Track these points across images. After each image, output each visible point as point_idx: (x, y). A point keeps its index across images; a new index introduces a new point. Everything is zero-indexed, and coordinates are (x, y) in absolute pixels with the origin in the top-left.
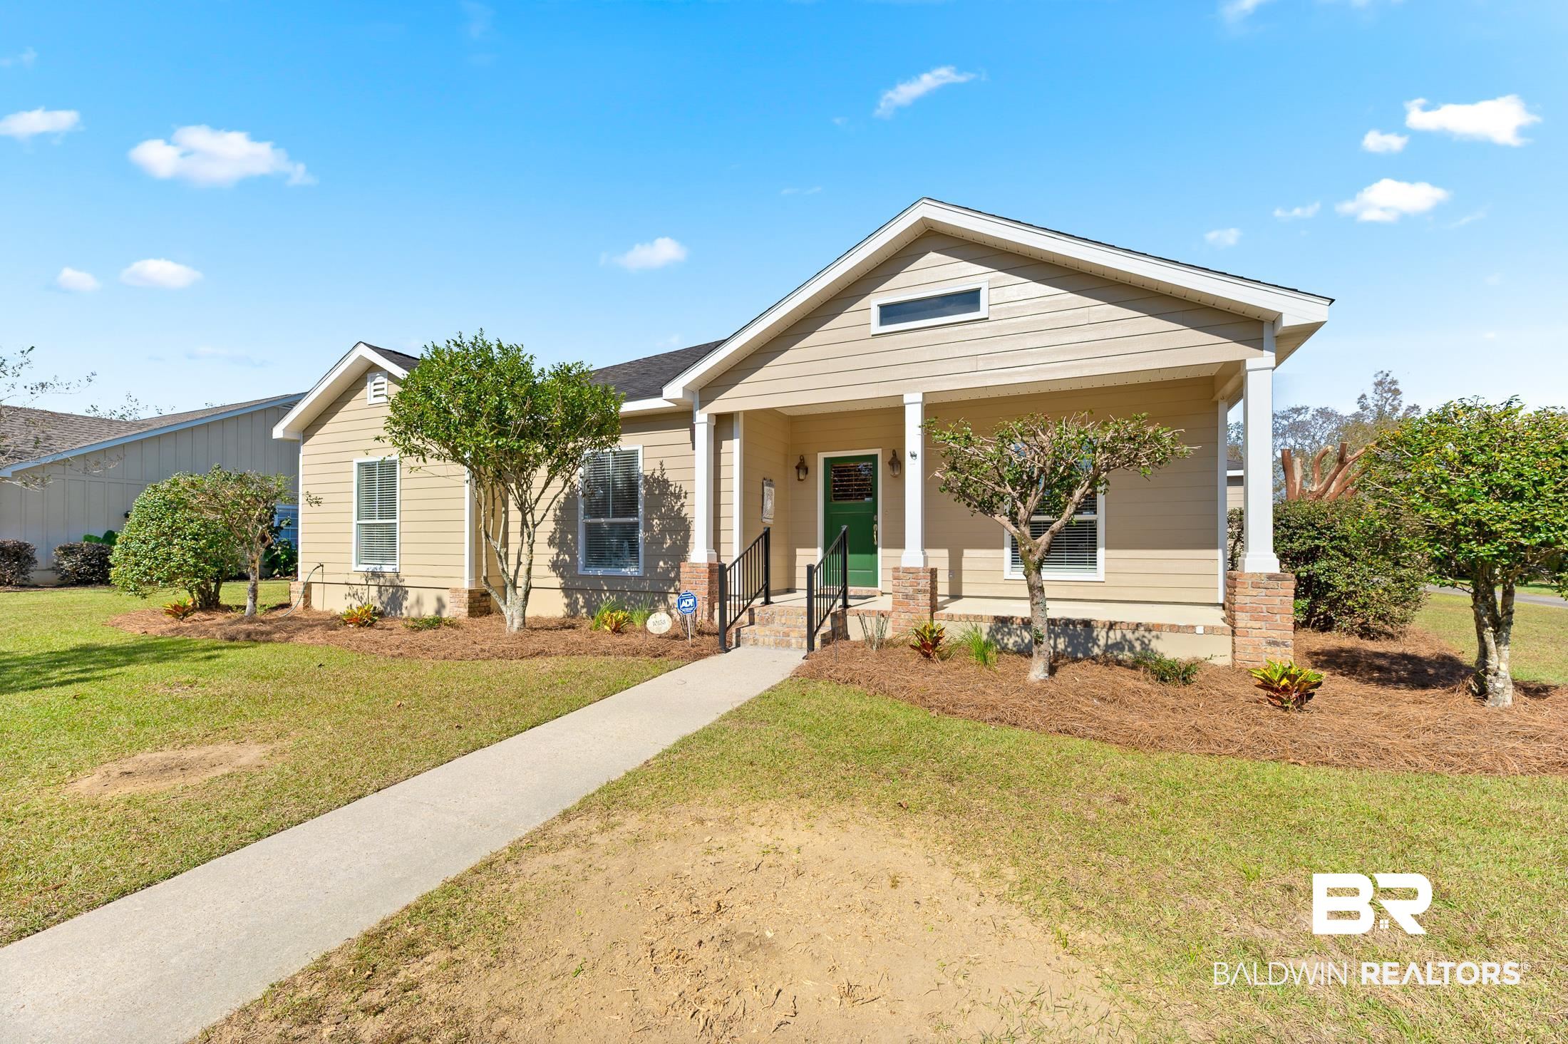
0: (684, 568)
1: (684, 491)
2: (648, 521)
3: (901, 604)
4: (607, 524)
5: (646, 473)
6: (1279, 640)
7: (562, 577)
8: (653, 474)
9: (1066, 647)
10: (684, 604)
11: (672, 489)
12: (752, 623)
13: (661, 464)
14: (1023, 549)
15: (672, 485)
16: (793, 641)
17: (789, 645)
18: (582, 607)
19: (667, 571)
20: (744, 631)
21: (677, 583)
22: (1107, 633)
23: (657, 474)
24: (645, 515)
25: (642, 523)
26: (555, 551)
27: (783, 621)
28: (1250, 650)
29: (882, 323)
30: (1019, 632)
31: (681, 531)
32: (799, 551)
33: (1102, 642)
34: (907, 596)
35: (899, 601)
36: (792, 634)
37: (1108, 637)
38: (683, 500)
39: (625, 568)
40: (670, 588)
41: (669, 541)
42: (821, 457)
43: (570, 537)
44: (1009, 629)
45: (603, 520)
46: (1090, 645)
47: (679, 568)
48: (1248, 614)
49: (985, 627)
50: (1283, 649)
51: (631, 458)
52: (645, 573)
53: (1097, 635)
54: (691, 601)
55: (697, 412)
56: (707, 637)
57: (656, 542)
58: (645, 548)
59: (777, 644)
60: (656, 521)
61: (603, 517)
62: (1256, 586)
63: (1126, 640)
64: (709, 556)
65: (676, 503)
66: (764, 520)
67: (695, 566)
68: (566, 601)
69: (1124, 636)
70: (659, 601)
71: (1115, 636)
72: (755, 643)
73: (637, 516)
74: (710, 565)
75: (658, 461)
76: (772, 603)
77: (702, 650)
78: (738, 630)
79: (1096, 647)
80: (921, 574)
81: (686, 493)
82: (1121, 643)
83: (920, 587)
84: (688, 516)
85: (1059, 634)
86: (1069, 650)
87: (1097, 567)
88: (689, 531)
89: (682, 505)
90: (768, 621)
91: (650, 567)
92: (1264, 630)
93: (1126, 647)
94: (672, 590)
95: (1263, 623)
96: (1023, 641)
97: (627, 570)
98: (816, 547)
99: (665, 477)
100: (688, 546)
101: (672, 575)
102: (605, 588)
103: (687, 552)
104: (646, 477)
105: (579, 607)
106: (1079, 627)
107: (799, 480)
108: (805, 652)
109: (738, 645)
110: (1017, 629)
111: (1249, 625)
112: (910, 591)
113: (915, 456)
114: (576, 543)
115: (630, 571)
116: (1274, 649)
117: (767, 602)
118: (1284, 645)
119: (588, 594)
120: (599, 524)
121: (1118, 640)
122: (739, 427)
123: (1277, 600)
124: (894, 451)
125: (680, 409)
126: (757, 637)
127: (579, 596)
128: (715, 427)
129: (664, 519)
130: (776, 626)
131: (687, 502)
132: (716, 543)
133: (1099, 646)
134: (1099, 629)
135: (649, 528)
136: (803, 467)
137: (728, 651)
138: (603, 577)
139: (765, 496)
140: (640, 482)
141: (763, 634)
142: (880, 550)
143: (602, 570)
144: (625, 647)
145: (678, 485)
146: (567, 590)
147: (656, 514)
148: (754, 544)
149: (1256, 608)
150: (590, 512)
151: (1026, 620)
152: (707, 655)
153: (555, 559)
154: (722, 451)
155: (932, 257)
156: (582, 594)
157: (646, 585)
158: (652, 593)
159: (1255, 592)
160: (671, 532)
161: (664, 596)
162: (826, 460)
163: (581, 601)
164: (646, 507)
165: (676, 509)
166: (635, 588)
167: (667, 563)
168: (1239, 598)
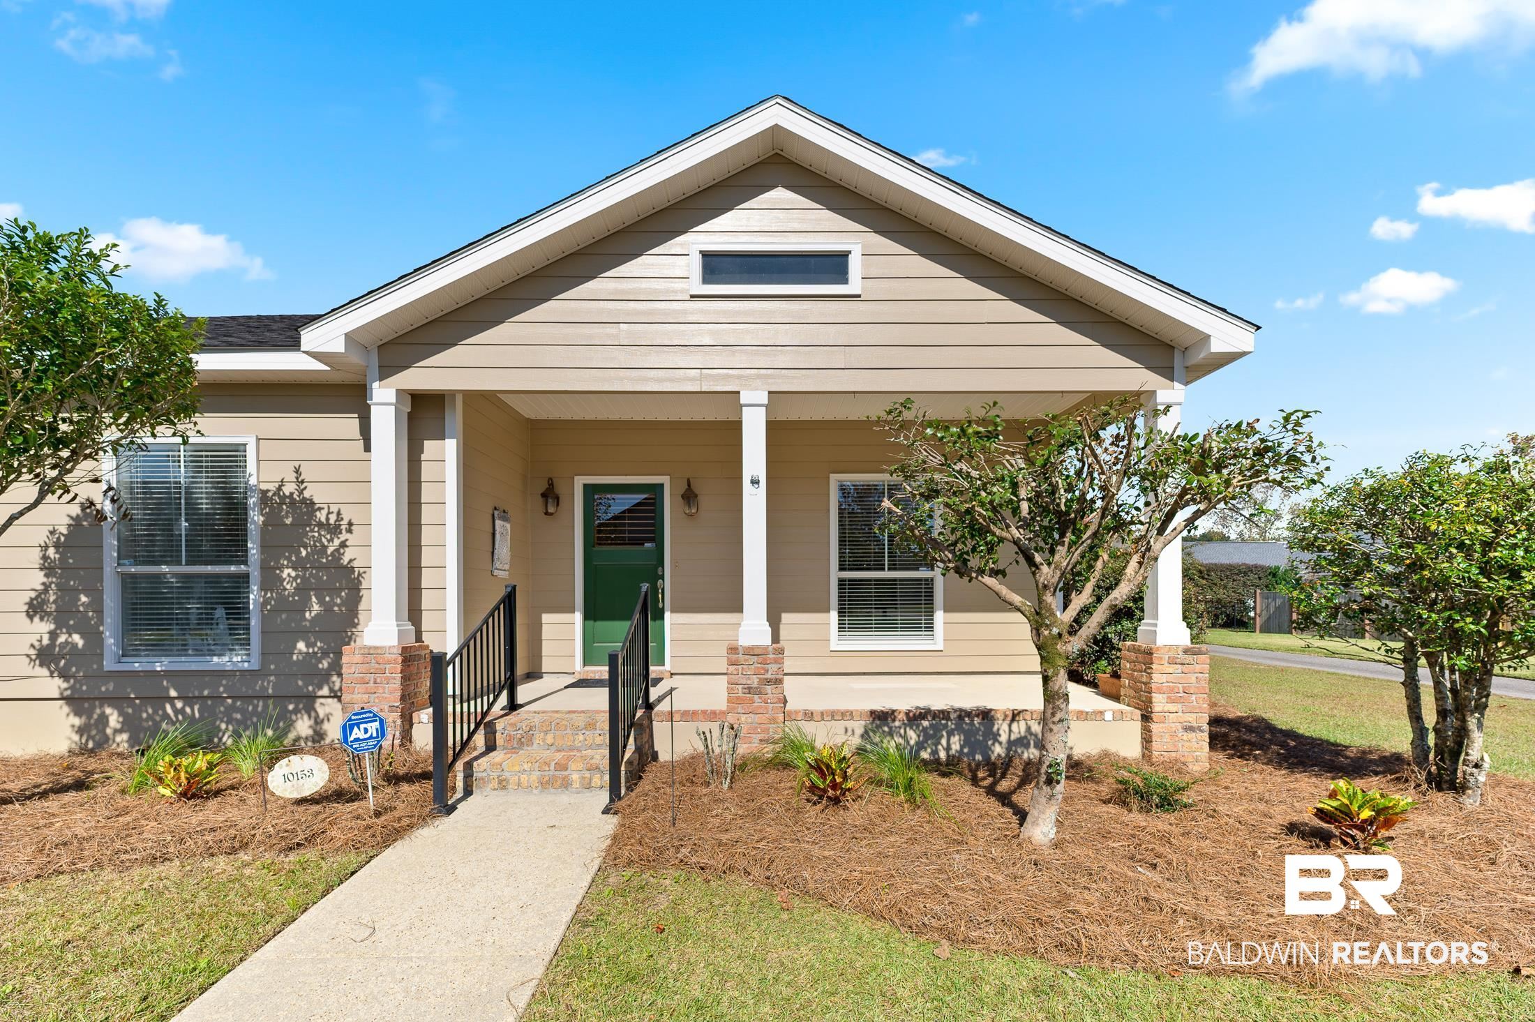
0: (350, 657)
1: (345, 522)
2: (269, 572)
3: (739, 701)
4: (175, 575)
5: (264, 487)
6: (1194, 724)
7: (65, 677)
8: (279, 488)
9: (962, 747)
10: (357, 733)
11: (321, 516)
12: (491, 747)
13: (297, 471)
14: (1046, 633)
15: (320, 509)
16: (575, 777)
17: (566, 784)
18: (116, 731)
19: (313, 658)
20: (481, 766)
21: (335, 678)
22: (1010, 726)
23: (288, 489)
24: (263, 561)
25: (255, 574)
26: (43, 627)
27: (550, 740)
28: (1167, 738)
29: (706, 281)
30: (902, 731)
31: (342, 589)
32: (546, 618)
33: (1004, 738)
34: (749, 690)
35: (738, 698)
36: (572, 766)
37: (1010, 731)
38: (344, 536)
39: (220, 655)
40: (321, 688)
41: (316, 607)
42: (580, 482)
43: (83, 599)
44: (890, 728)
45: (165, 568)
46: (990, 743)
47: (339, 654)
48: (1165, 696)
49: (858, 726)
50: (1199, 734)
51: (231, 457)
52: (265, 663)
53: (998, 730)
54: (373, 727)
55: (376, 385)
56: (405, 787)
57: (288, 608)
58: (264, 619)
59: (545, 784)
60: (287, 571)
61: (166, 563)
62: (1172, 662)
63: (1031, 734)
64: (401, 634)
65: (331, 540)
66: (496, 572)
67: (372, 653)
68: (76, 721)
69: (1028, 728)
70: (296, 711)
71: (1019, 729)
72: (503, 785)
73: (245, 563)
74: (404, 649)
75: (290, 467)
76: (521, 706)
77: (399, 819)
78: (469, 765)
79: (997, 745)
80: (771, 656)
81: (350, 524)
82: (1025, 737)
83: (769, 676)
84: (355, 564)
85: (953, 730)
86: (966, 750)
87: (935, 633)
88: (359, 590)
89: (343, 545)
90: (524, 741)
91: (277, 652)
92: (1180, 714)
93: (1032, 742)
94: (325, 691)
95: (1180, 706)
96: (908, 743)
97: (226, 659)
98: (572, 610)
99: (307, 494)
100: (356, 616)
101: (325, 664)
102: (173, 693)
103: (355, 625)
104: (264, 492)
105: (109, 731)
106: (977, 721)
107: (547, 513)
108: (604, 798)
109: (468, 792)
110: (900, 727)
111: (1166, 709)
112: (755, 681)
113: (758, 483)
114: (100, 612)
115: (234, 660)
116: (1192, 735)
117: (513, 706)
118: (1200, 730)
119: (133, 706)
120: (158, 577)
121: (1023, 734)
122: (455, 418)
123: (1193, 678)
124: (689, 481)
125: (338, 378)
126: (506, 774)
127: (108, 711)
128: (411, 416)
129: (304, 568)
130: (536, 750)
131: (352, 539)
132: (413, 612)
133: (1000, 743)
134: (1000, 722)
135: (271, 581)
136: (550, 495)
137: (451, 809)
138: (168, 674)
139: (498, 536)
140: (252, 501)
141: (517, 768)
142: (667, 615)
143: (166, 661)
144: (209, 837)
145: (334, 508)
146: (72, 702)
147: (289, 559)
148: (492, 614)
149: (1173, 688)
150: (128, 551)
151: (911, 714)
152: (411, 827)
153: (46, 642)
154: (423, 457)
155: (780, 195)
156: (116, 708)
157: (268, 685)
158: (281, 699)
159: (1171, 669)
160: (320, 591)
161: (308, 703)
162: (587, 487)
163: (114, 719)
164: (264, 547)
165: (330, 550)
166: (244, 691)
167: (314, 645)
168: (1156, 677)
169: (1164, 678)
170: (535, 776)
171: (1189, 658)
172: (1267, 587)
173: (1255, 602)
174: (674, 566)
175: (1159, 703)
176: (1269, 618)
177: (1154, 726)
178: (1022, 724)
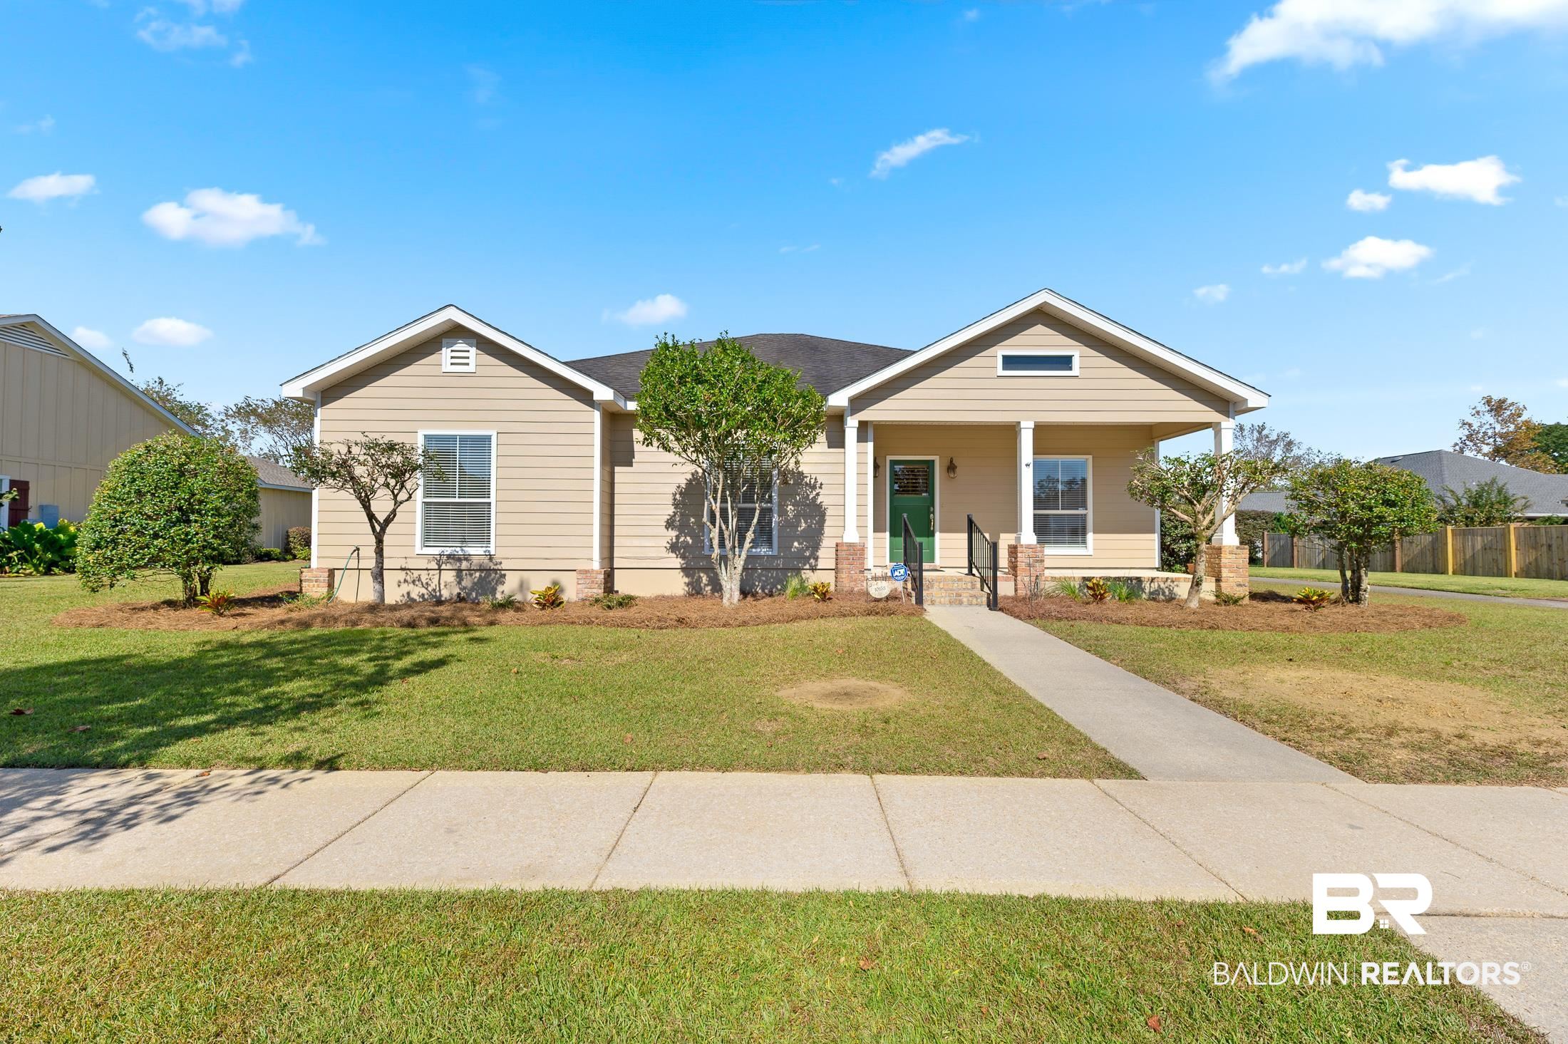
0: (842, 547)
1: (817, 483)
2: (782, 508)
3: (1023, 570)
6: (1242, 583)
7: (683, 557)
8: (787, 466)
11: (807, 480)
15: (806, 477)
18: (706, 585)
19: (801, 551)
21: (813, 561)
22: (1150, 585)
23: (792, 467)
24: (779, 502)
25: (775, 508)
26: (673, 533)
28: (1229, 589)
29: (1004, 368)
31: (816, 516)
33: (1147, 591)
34: (1028, 565)
37: (1150, 588)
38: (818, 490)
39: (756, 548)
40: (805, 565)
41: (804, 525)
42: (888, 459)
43: (692, 520)
47: (815, 549)
48: (1227, 569)
52: (779, 552)
53: (1144, 586)
55: (849, 418)
57: (790, 525)
58: (779, 531)
60: (790, 507)
62: (1231, 553)
64: (859, 537)
65: (812, 492)
67: (851, 546)
68: (687, 580)
69: (1159, 586)
71: (1154, 586)
73: (771, 503)
74: (862, 545)
79: (1144, 593)
80: (1039, 549)
81: (821, 484)
83: (1038, 558)
84: (823, 504)
85: (1122, 587)
87: (1087, 545)
88: (824, 516)
89: (818, 494)
91: (784, 546)
92: (1235, 578)
94: (807, 567)
95: (1235, 574)
97: (759, 550)
99: (800, 469)
100: (823, 530)
101: (808, 554)
103: (822, 534)
105: (702, 585)
111: (1228, 576)
112: (1031, 561)
113: (1029, 466)
115: (762, 551)
116: (1240, 588)
119: (713, 572)
123: (1241, 560)
124: (949, 459)
126: (934, 599)
127: (702, 575)
129: (798, 506)
131: (822, 491)
134: (1145, 583)
135: (782, 512)
140: (774, 473)
141: (939, 595)
142: (937, 535)
145: (813, 476)
146: (686, 570)
147: (791, 501)
149: (1231, 566)
153: (674, 540)
156: (705, 573)
157: (780, 563)
158: (785, 569)
159: (1230, 556)
160: (806, 517)
161: (798, 571)
162: (891, 461)
163: (705, 579)
164: (780, 495)
165: (811, 497)
166: (768, 566)
167: (802, 544)
168: (1223, 560)
169: (1227, 561)
170: (947, 599)
171: (1239, 551)
172: (1272, 529)
173: (1263, 543)
174: (941, 506)
175: (1225, 573)
176: (1275, 555)
177: (1222, 584)
178: (1156, 584)
